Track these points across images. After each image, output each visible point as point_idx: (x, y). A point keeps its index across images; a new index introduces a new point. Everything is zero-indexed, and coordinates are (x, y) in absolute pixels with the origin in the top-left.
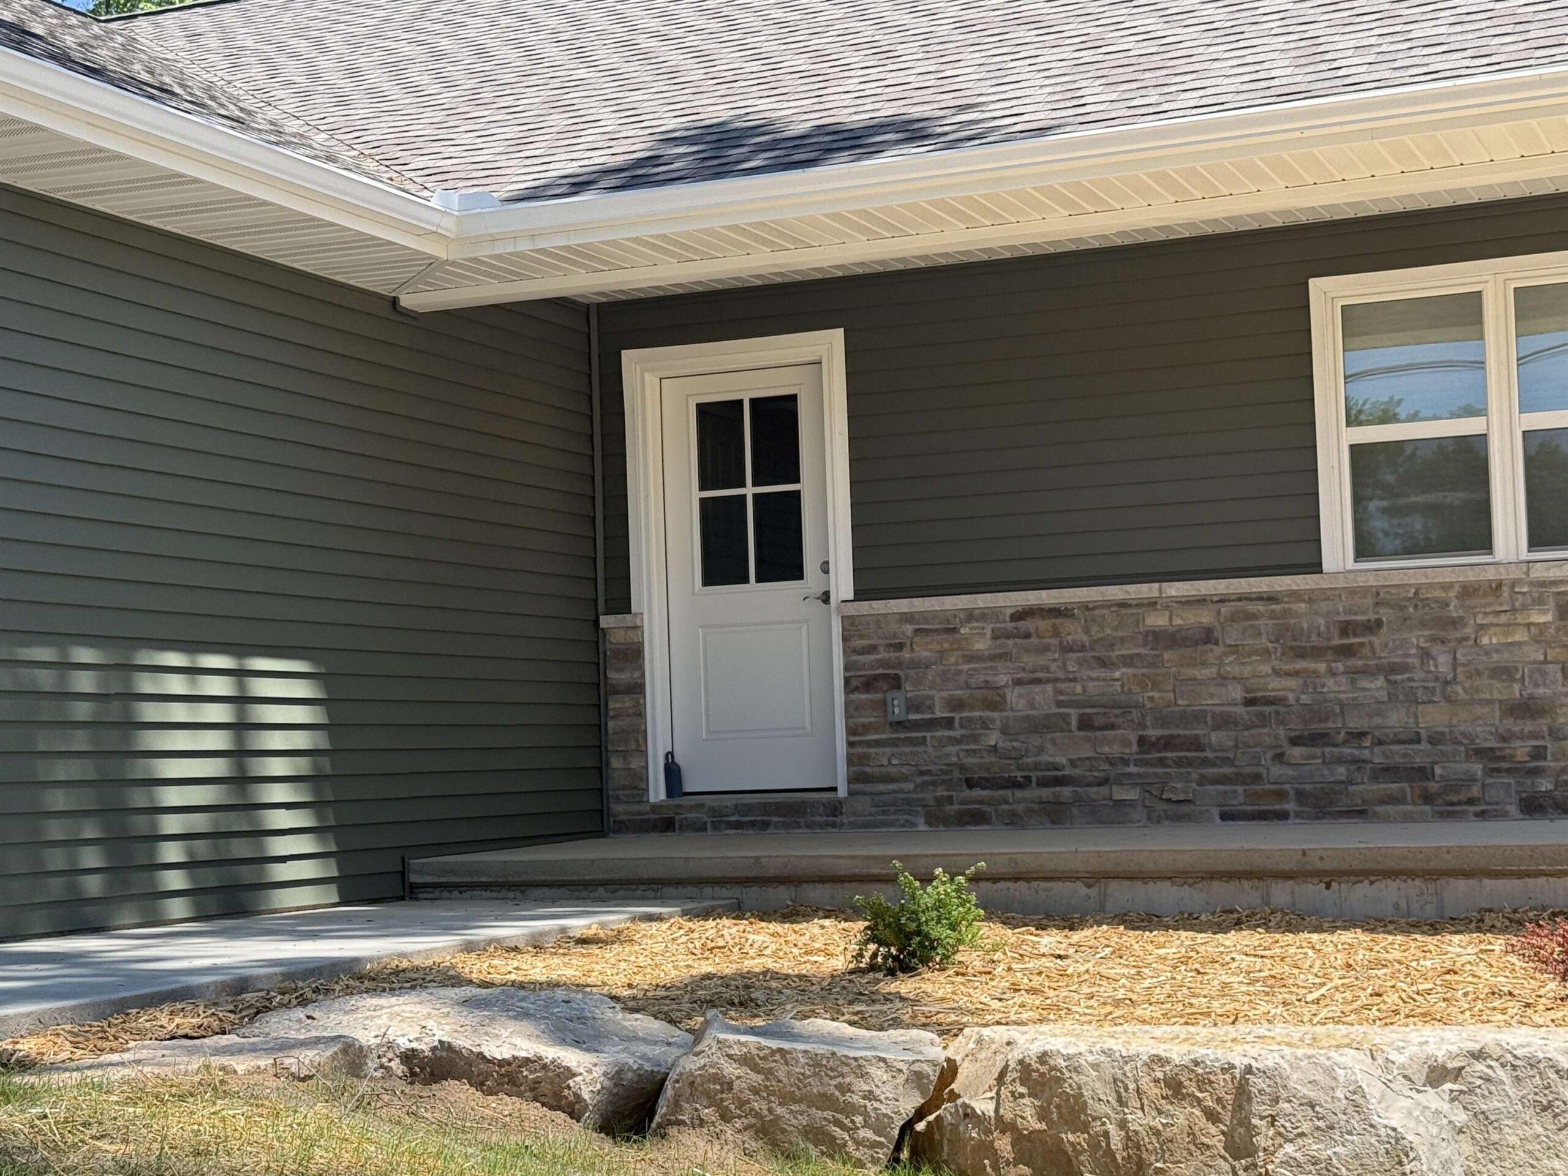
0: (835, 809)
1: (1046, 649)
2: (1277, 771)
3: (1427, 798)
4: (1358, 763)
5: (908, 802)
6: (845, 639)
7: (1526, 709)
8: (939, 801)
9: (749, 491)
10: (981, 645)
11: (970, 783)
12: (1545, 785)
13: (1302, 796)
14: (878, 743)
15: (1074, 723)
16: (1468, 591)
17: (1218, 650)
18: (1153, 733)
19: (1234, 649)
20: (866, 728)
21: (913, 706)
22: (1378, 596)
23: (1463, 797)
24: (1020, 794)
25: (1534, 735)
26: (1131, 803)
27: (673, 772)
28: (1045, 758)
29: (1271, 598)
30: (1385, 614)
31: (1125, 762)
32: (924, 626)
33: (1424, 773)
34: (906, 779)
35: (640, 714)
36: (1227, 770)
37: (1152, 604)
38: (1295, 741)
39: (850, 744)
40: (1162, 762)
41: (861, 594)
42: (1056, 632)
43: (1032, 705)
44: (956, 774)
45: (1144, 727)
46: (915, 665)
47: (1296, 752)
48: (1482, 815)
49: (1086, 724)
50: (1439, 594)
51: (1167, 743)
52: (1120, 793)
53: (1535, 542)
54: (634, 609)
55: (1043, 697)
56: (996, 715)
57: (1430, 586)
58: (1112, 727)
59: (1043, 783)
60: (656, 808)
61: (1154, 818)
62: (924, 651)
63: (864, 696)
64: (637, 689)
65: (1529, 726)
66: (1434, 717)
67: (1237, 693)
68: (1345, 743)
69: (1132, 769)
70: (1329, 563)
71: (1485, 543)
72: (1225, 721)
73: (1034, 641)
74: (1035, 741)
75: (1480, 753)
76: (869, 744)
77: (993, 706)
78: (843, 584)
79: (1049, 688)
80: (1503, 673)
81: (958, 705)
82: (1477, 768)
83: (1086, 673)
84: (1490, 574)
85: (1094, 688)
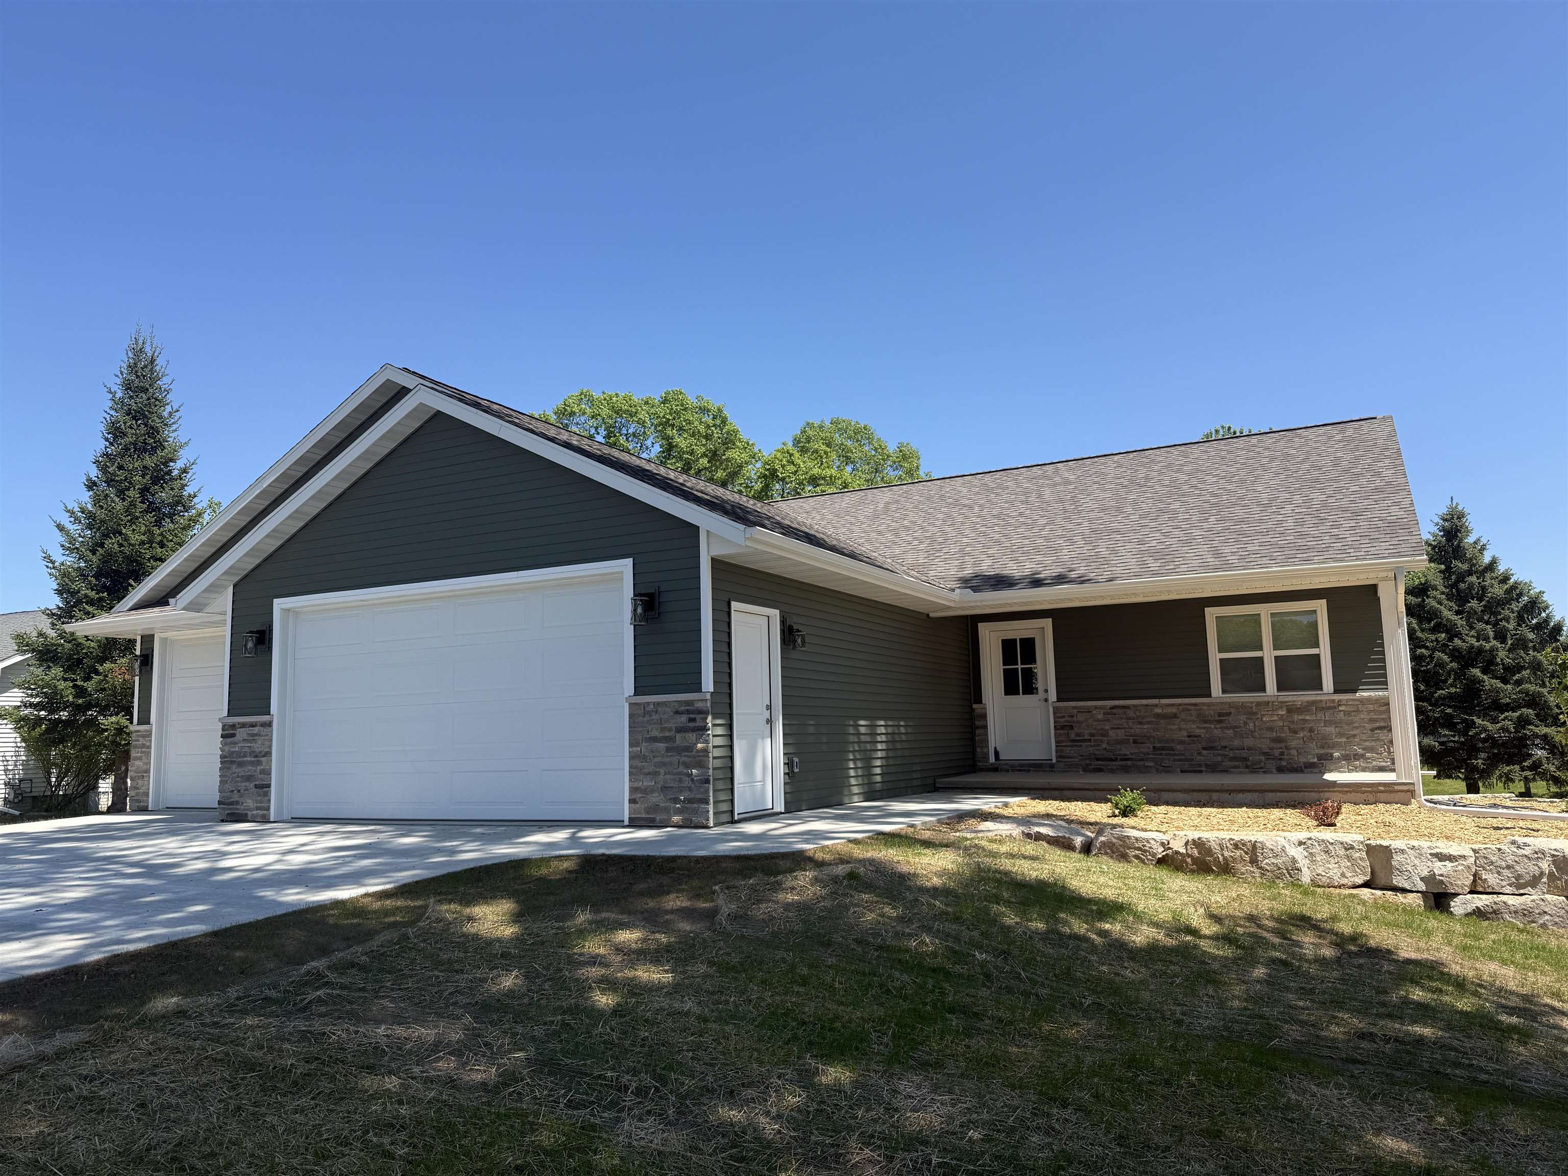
0: (1052, 766)
1: (1122, 718)
2: (1199, 758)
3: (1247, 767)
4: (1225, 756)
5: (1077, 765)
6: (1054, 713)
7: (1278, 740)
8: (1087, 765)
9: (1019, 666)
10: (1100, 717)
11: (1097, 759)
12: (1284, 763)
13: (1207, 766)
14: (1067, 746)
15: (1131, 741)
16: (1258, 704)
17: (1179, 720)
18: (1158, 745)
19: (1183, 720)
20: (1062, 741)
21: (1078, 735)
22: (1230, 705)
23: (1259, 766)
24: (1114, 763)
25: (1280, 748)
26: (1151, 767)
27: (997, 754)
28: (1122, 752)
29: (1195, 705)
30: (1232, 710)
31: (1149, 754)
32: (1080, 710)
33: (1246, 759)
34: (1076, 758)
35: (986, 735)
36: (1183, 757)
37: (1156, 706)
38: (1204, 749)
39: (1057, 746)
40: (1161, 754)
41: (1059, 700)
42: (1125, 713)
43: (1117, 735)
44: (1093, 756)
45: (1154, 743)
46: (1078, 722)
47: (1205, 752)
48: (1264, 772)
49: (1135, 742)
50: (1249, 705)
51: (1162, 748)
52: (1147, 764)
53: (1279, 690)
54: (983, 702)
55: (1121, 734)
56: (1105, 738)
57: (1246, 702)
58: (1144, 743)
59: (1121, 760)
60: (992, 764)
61: (1158, 771)
62: (1080, 718)
63: (1061, 731)
64: (985, 727)
65: (1279, 745)
66: (1249, 742)
67: (1185, 733)
68: (1220, 750)
69: (1151, 756)
70: (1214, 694)
71: (1263, 689)
72: (1181, 742)
73: (1118, 716)
74: (1119, 747)
75: (1264, 754)
76: (1064, 746)
77: (1104, 736)
78: (1053, 696)
79: (1123, 731)
80: (1271, 729)
81: (1092, 735)
82: (1263, 758)
83: (1135, 726)
84: (1266, 699)
85: (1138, 731)
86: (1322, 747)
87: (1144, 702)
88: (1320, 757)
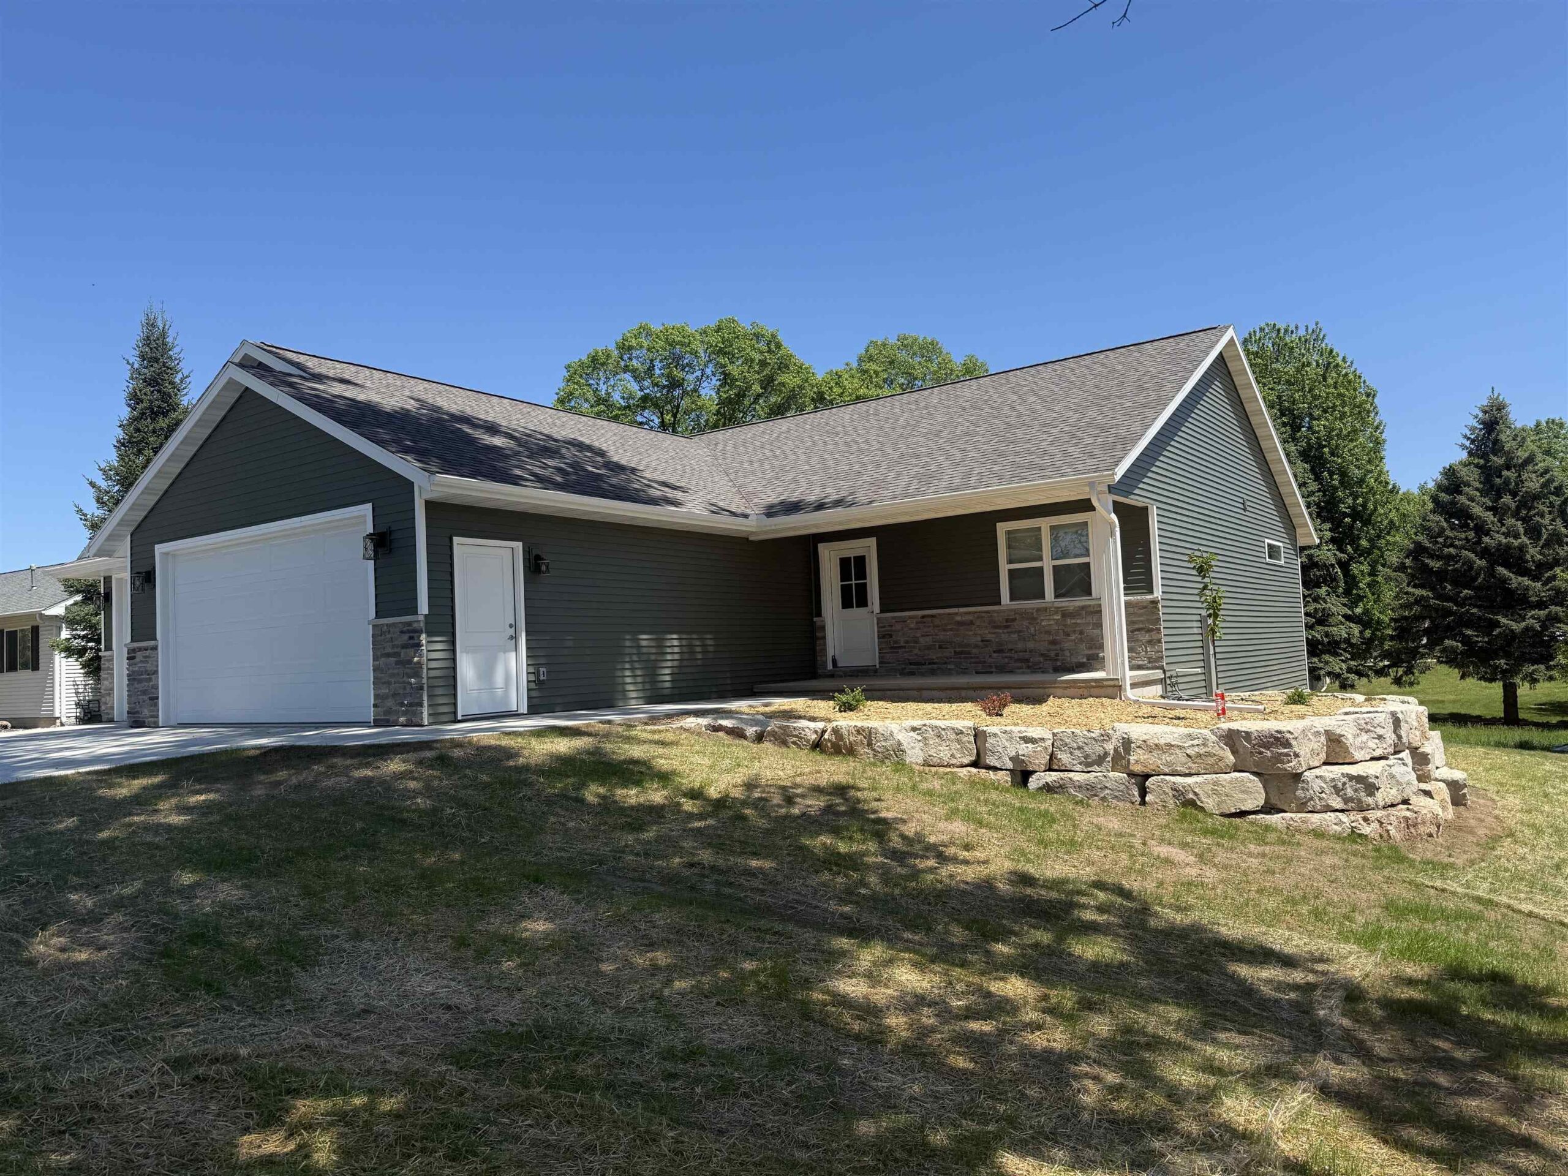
0: (876, 671)
1: (930, 626)
2: (990, 660)
3: (1029, 667)
4: (1011, 658)
5: (895, 669)
6: (877, 624)
7: (1054, 642)
8: (903, 669)
9: (853, 582)
10: (912, 626)
11: (911, 664)
12: (1059, 664)
13: (996, 667)
14: (887, 653)
15: (937, 647)
16: (1038, 610)
17: (975, 626)
18: (958, 650)
19: (978, 626)
20: (884, 649)
21: (895, 642)
22: (1016, 611)
24: (923, 667)
27: (834, 661)
28: (930, 657)
29: (987, 612)
30: (1017, 617)
31: (951, 658)
32: (898, 620)
33: (1028, 660)
34: (894, 663)
35: (825, 645)
36: (978, 660)
37: (956, 614)
39: (879, 653)
40: (960, 658)
41: (882, 611)
42: (932, 622)
43: (926, 642)
44: (907, 661)
46: (896, 631)
47: (995, 655)
48: (1043, 672)
49: (940, 647)
50: (1031, 611)
51: (962, 653)
52: (949, 666)
53: (1056, 596)
54: (823, 616)
55: (929, 639)
56: (917, 645)
57: (1029, 609)
59: (929, 664)
62: (898, 627)
63: (883, 640)
64: (824, 638)
65: (1054, 647)
66: (1031, 645)
67: (979, 639)
70: (1003, 602)
71: (1043, 597)
72: (976, 646)
73: (927, 624)
74: (927, 652)
75: (1042, 655)
76: (885, 653)
77: (916, 642)
78: (877, 609)
79: (931, 637)
80: (1048, 632)
81: (907, 642)
82: (1041, 659)
83: (940, 633)
84: (1044, 605)
85: (942, 637)
86: (1090, 648)
87: (947, 611)
88: (1089, 657)
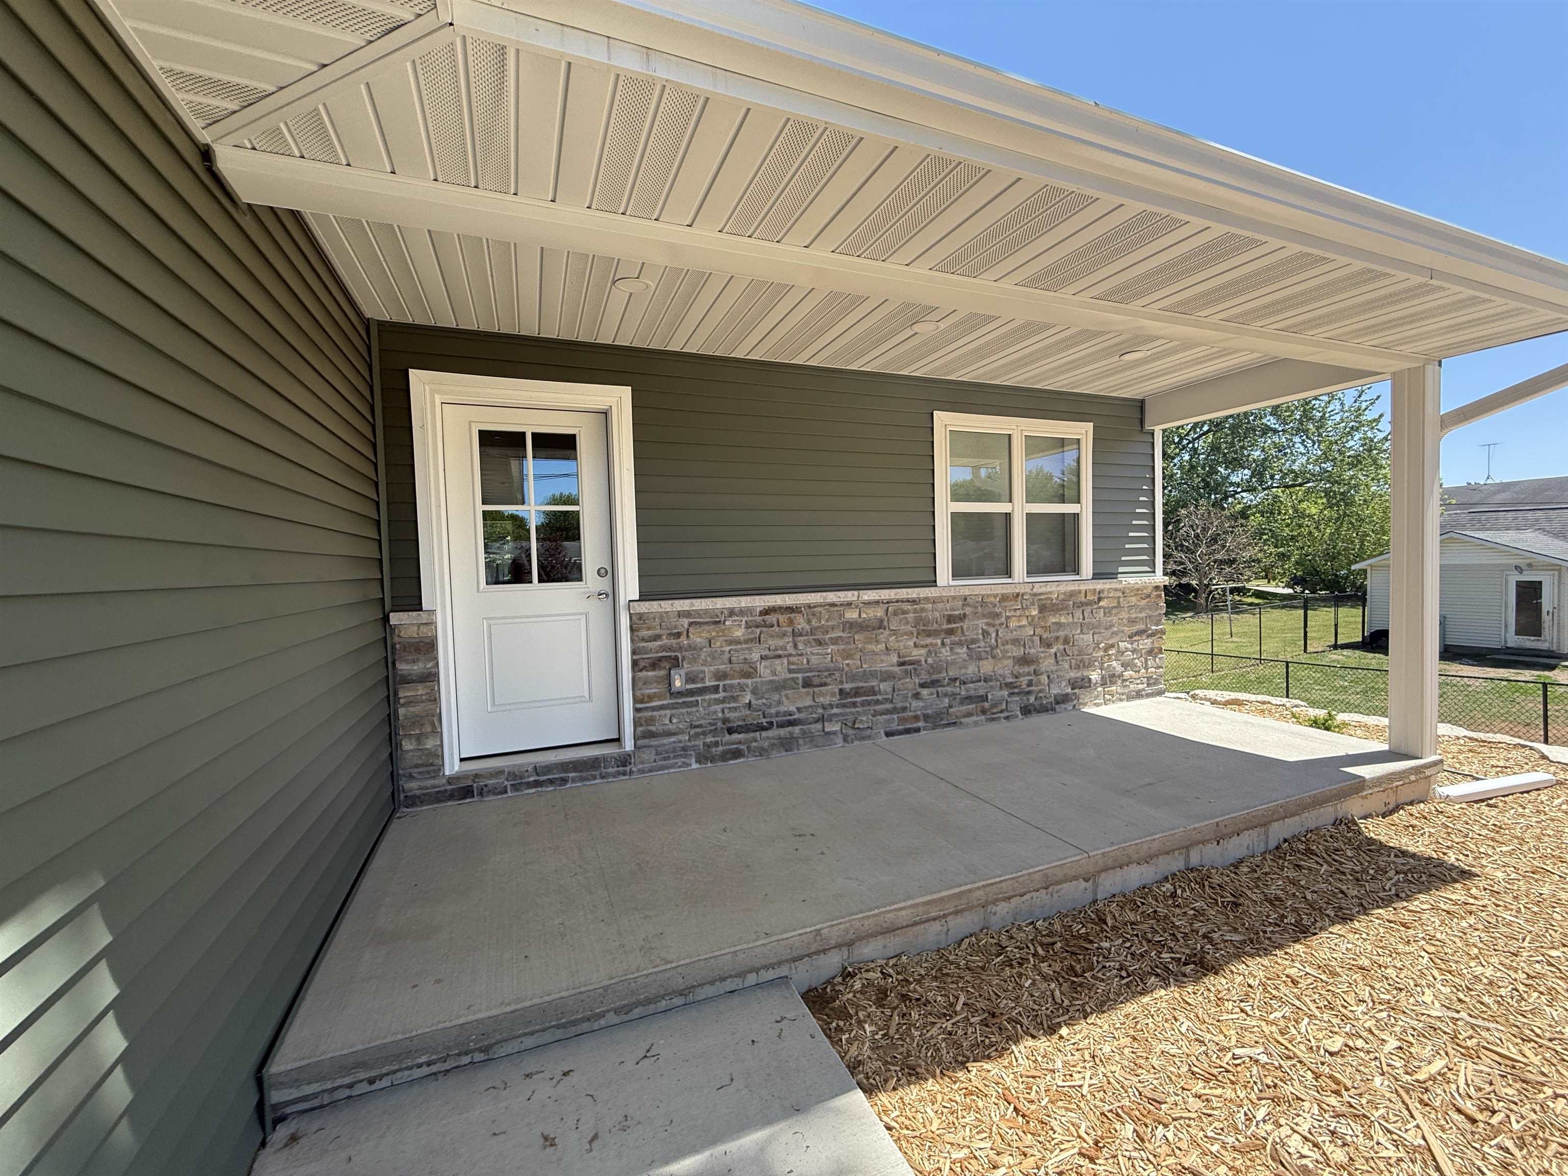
0: (625, 761)
1: (784, 635)
2: (915, 704)
3: (984, 712)
4: (954, 695)
7: (1026, 660)
10: (739, 633)
12: (1032, 699)
13: (926, 717)
15: (800, 682)
16: (1004, 598)
18: (847, 686)
19: (894, 632)
22: (964, 600)
23: (999, 709)
25: (1029, 674)
26: (835, 733)
28: (782, 709)
29: (913, 602)
30: (968, 610)
32: (696, 621)
33: (983, 699)
34: (682, 732)
35: (435, 699)
37: (849, 604)
41: (644, 596)
42: (791, 622)
43: (774, 673)
44: (720, 724)
46: (691, 648)
47: (925, 692)
48: (1006, 718)
49: (807, 684)
50: (992, 599)
51: (857, 692)
53: (1030, 573)
54: (425, 606)
55: (781, 668)
56: (749, 681)
57: (988, 596)
60: (451, 780)
61: (849, 741)
62: (698, 638)
64: (431, 677)
65: (1026, 670)
66: (987, 667)
67: (894, 659)
70: (940, 582)
71: (1010, 572)
72: (887, 676)
73: (776, 629)
74: (775, 697)
75: (1009, 685)
77: (747, 675)
78: (630, 588)
79: (785, 661)
80: (1016, 642)
81: (722, 676)
82: (1005, 693)
83: (809, 650)
84: (1012, 589)
86: (1076, 668)
